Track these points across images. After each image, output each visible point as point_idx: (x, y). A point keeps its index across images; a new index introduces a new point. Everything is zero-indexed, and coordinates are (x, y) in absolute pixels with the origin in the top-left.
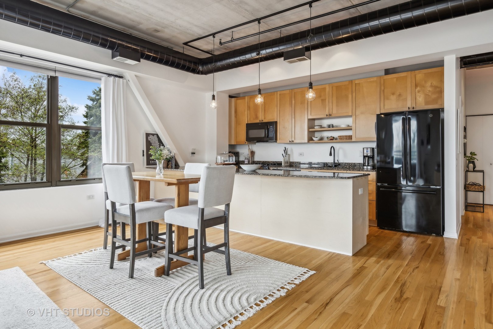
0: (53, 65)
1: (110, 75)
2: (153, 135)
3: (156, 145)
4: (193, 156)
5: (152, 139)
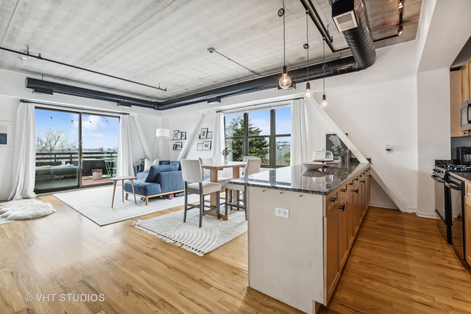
0: (269, 105)
1: (295, 99)
2: (334, 135)
3: (337, 144)
4: (390, 152)
5: (333, 139)
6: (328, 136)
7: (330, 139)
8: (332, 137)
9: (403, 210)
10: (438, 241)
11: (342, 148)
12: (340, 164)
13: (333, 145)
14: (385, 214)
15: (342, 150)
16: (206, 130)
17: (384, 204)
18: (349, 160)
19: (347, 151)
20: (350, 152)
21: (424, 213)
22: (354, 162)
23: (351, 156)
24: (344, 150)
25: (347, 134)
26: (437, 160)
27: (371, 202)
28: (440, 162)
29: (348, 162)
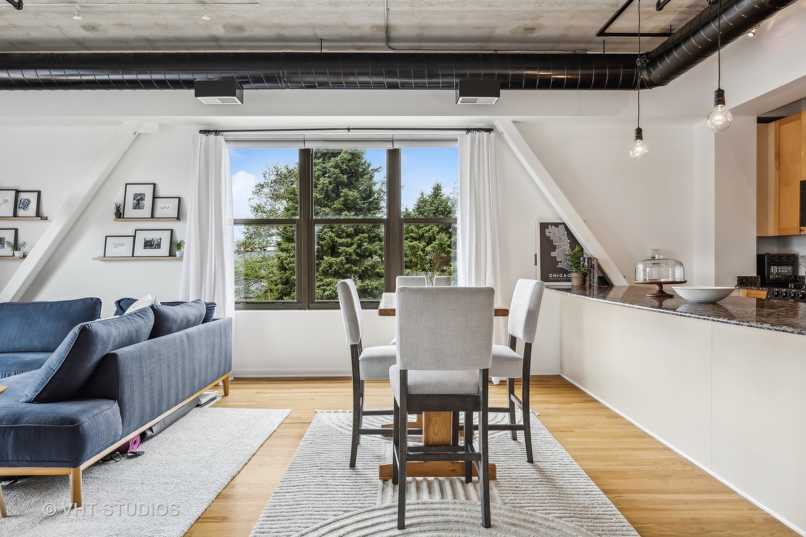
0: (388, 134)
1: (469, 130)
2: (556, 225)
3: (562, 245)
5: (554, 234)
6: (544, 226)
7: (547, 234)
8: (551, 229)
13: (555, 248)
16: (148, 191)
24: (588, 258)
28: (743, 280)
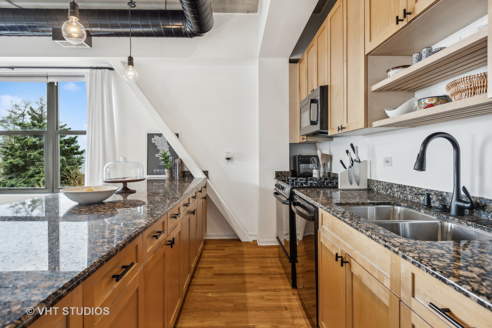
0: (43, 71)
2: (159, 135)
3: (164, 149)
4: (230, 161)
5: (158, 141)
6: (150, 136)
7: (153, 141)
8: (156, 138)
9: (243, 239)
10: (283, 287)
11: (170, 156)
12: (167, 182)
13: (158, 151)
14: (224, 250)
15: (171, 158)
17: (223, 234)
18: (179, 175)
19: (177, 161)
20: (181, 162)
21: (265, 240)
22: (187, 176)
23: (182, 168)
24: (173, 159)
25: (177, 135)
26: (277, 172)
27: (208, 234)
28: (280, 174)
29: (178, 177)
